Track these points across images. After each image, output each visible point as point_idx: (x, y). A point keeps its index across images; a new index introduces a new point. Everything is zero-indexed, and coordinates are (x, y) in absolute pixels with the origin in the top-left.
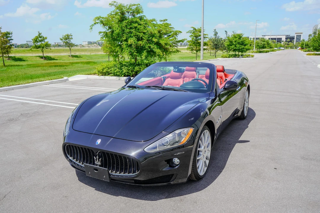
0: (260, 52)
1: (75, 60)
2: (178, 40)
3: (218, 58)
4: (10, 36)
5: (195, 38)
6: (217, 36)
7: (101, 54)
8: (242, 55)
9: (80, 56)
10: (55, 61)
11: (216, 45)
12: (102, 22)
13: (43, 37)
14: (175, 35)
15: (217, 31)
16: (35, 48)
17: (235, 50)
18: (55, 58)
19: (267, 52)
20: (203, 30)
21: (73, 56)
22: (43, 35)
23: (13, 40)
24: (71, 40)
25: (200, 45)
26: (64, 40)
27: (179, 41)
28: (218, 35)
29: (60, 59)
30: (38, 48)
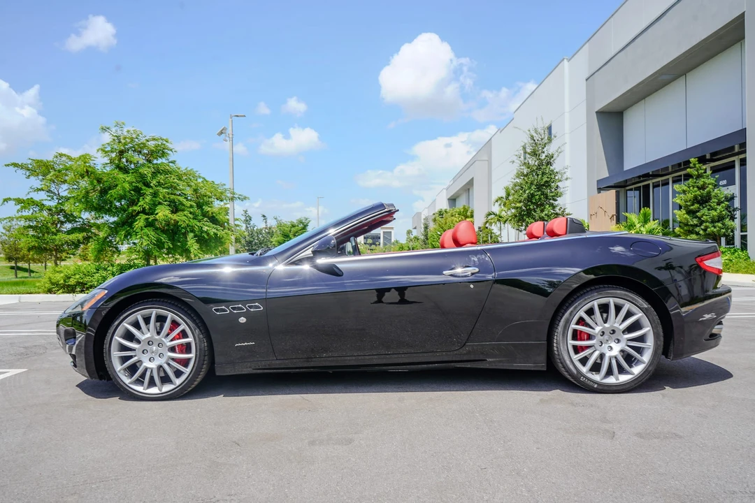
28: (251, 223)
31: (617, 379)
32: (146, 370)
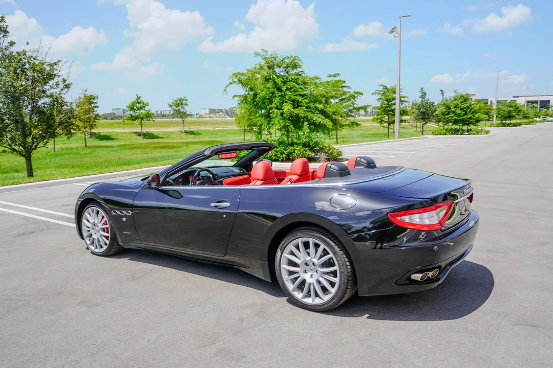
0: (504, 125)
1: (190, 138)
2: (357, 106)
3: (426, 136)
4: (95, 101)
5: (386, 102)
6: (426, 99)
7: (231, 129)
8: (468, 131)
9: (198, 132)
10: (159, 139)
11: (424, 113)
12: (240, 81)
13: (143, 103)
14: (352, 98)
15: (425, 90)
16: (130, 120)
17: (456, 122)
18: (160, 136)
19: (515, 125)
20: (400, 89)
21: (187, 133)
22: (144, 99)
23: (98, 107)
24: (186, 107)
25: (394, 115)
26: (175, 107)
27: (359, 109)
28: (426, 97)
29: (166, 138)
30: (134, 120)
31: (313, 301)
32: (94, 239)
